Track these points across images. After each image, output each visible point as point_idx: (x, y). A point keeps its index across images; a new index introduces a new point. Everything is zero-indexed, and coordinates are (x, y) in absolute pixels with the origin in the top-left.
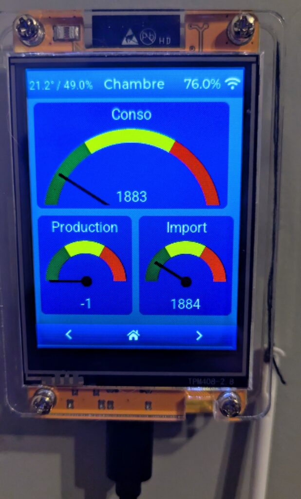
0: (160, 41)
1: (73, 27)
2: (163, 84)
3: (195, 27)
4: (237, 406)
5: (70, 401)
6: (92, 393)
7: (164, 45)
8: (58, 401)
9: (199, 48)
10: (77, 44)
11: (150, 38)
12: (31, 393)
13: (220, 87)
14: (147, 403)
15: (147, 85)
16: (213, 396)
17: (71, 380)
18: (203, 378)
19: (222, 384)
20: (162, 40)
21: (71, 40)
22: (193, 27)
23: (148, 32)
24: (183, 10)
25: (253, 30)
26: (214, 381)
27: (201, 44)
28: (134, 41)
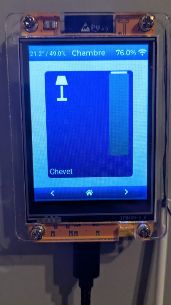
0: (102, 29)
1: (54, 22)
2: (105, 53)
3: (122, 22)
4: (148, 231)
5: (53, 232)
6: (65, 227)
7: (104, 32)
8: (46, 232)
9: (124, 34)
10: (56, 31)
11: (96, 28)
12: (30, 228)
13: (135, 54)
14: (97, 231)
15: (96, 53)
16: (134, 227)
17: (54, 219)
18: (129, 216)
19: (139, 219)
20: (103, 29)
21: (53, 29)
22: (120, 22)
23: (95, 24)
24: (115, 13)
25: (153, 24)
26: (135, 217)
27: (125, 31)
28: (88, 29)
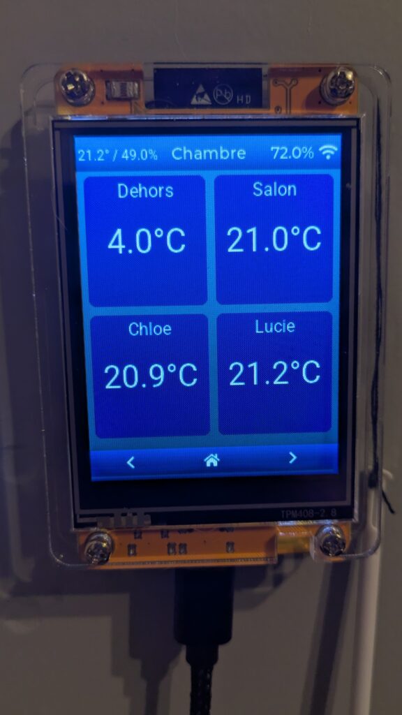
0: (238, 100)
1: (132, 83)
2: (244, 153)
3: (282, 83)
4: (340, 542)
5: (131, 547)
6: (159, 535)
7: (242, 105)
8: (116, 547)
9: (287, 110)
10: (136, 103)
11: (225, 96)
12: (82, 539)
13: (313, 156)
14: (228, 544)
15: (225, 154)
16: (311, 532)
17: (135, 520)
18: (298, 509)
19: (322, 516)
20: (240, 98)
21: (129, 100)
22: (278, 83)
23: (223, 88)
24: (266, 64)
25: (353, 89)
26: (312, 513)
27: (289, 105)
28: (206, 100)
